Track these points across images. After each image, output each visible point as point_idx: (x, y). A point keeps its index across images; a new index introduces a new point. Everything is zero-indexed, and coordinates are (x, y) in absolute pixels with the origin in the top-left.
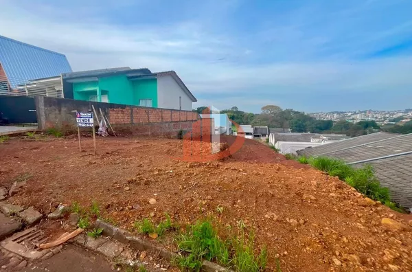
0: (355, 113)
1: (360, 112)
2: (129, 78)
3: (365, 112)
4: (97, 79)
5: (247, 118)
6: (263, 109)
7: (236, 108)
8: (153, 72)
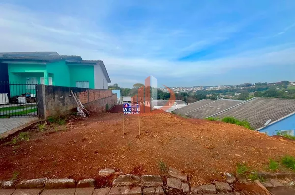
0: (176, 88)
1: (178, 88)
2: (67, 63)
3: (179, 87)
4: (45, 63)
5: (125, 91)
6: (135, 85)
7: (116, 84)
8: (83, 59)
